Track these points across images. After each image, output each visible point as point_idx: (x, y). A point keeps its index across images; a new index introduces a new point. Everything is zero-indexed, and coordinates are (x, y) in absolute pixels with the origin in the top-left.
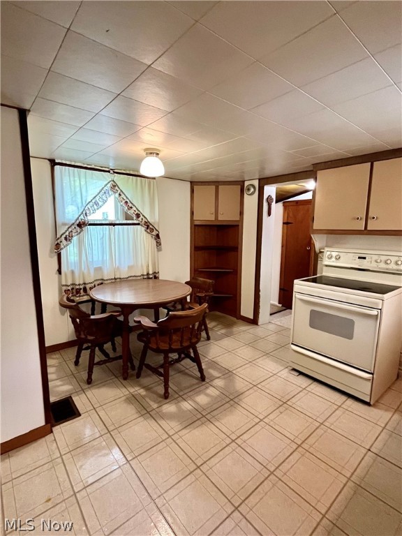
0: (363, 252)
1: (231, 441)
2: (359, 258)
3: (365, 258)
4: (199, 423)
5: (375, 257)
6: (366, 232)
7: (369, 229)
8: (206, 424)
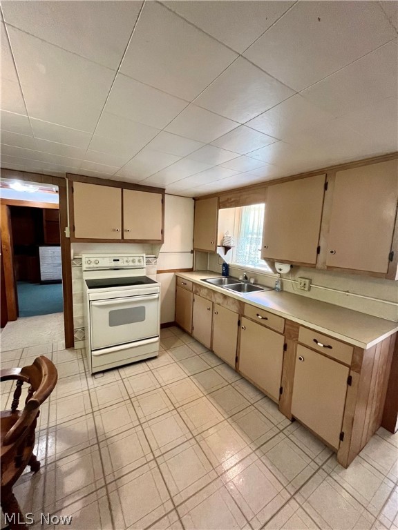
0: (116, 256)
1: (154, 461)
2: (114, 260)
3: (118, 260)
4: (113, 496)
5: (125, 259)
6: (123, 241)
7: (125, 238)
8: (119, 485)
